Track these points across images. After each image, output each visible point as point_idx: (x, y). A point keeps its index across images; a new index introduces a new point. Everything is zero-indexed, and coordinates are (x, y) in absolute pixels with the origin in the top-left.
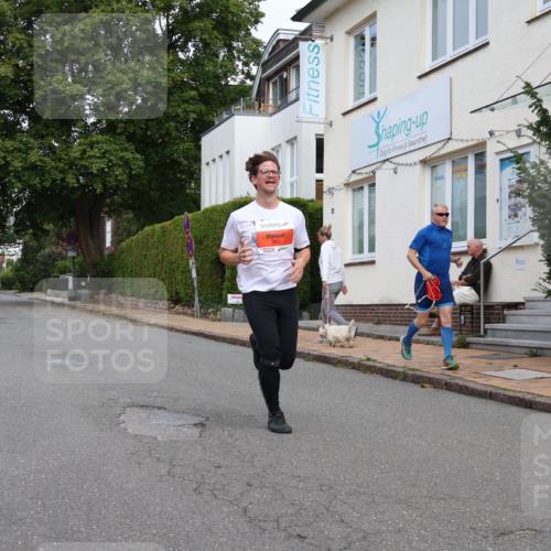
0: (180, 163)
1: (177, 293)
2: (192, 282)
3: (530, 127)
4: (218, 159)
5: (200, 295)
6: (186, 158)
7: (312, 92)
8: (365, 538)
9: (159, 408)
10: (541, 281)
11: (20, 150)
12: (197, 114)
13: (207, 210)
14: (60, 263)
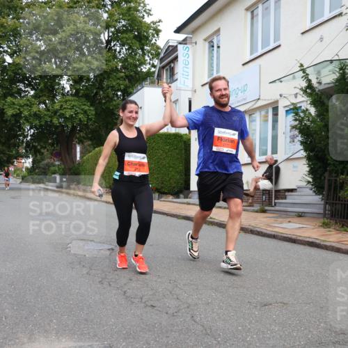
3: (301, 89)
7: (185, 73)
8: (188, 307)
9: (91, 241)
10: (304, 176)
11: (27, 105)
12: (124, 86)
14: (52, 168)
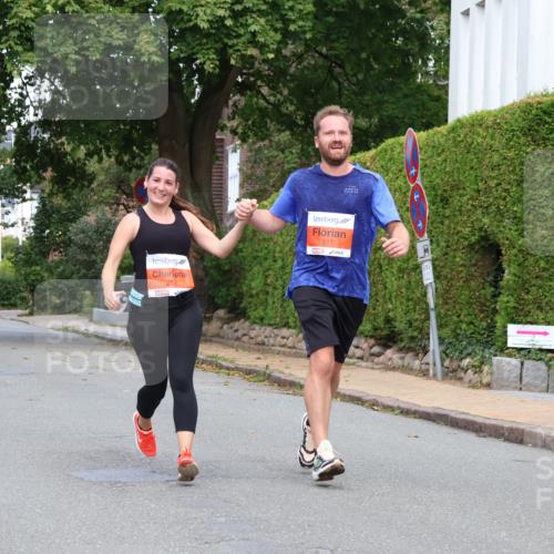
0: (402, 14)
1: (388, 321)
2: (425, 295)
5: (440, 327)
13: (460, 123)
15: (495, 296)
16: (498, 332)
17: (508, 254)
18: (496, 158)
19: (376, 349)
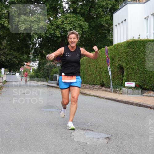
0: (104, 26)
1: (103, 82)
2: (109, 77)
4: (121, 23)
5: (112, 83)
6: (107, 24)
9: (90, 130)
12: (111, 5)
13: (116, 45)
15: (123, 77)
16: (123, 84)
17: (125, 69)
18: (122, 51)
19: (101, 87)
